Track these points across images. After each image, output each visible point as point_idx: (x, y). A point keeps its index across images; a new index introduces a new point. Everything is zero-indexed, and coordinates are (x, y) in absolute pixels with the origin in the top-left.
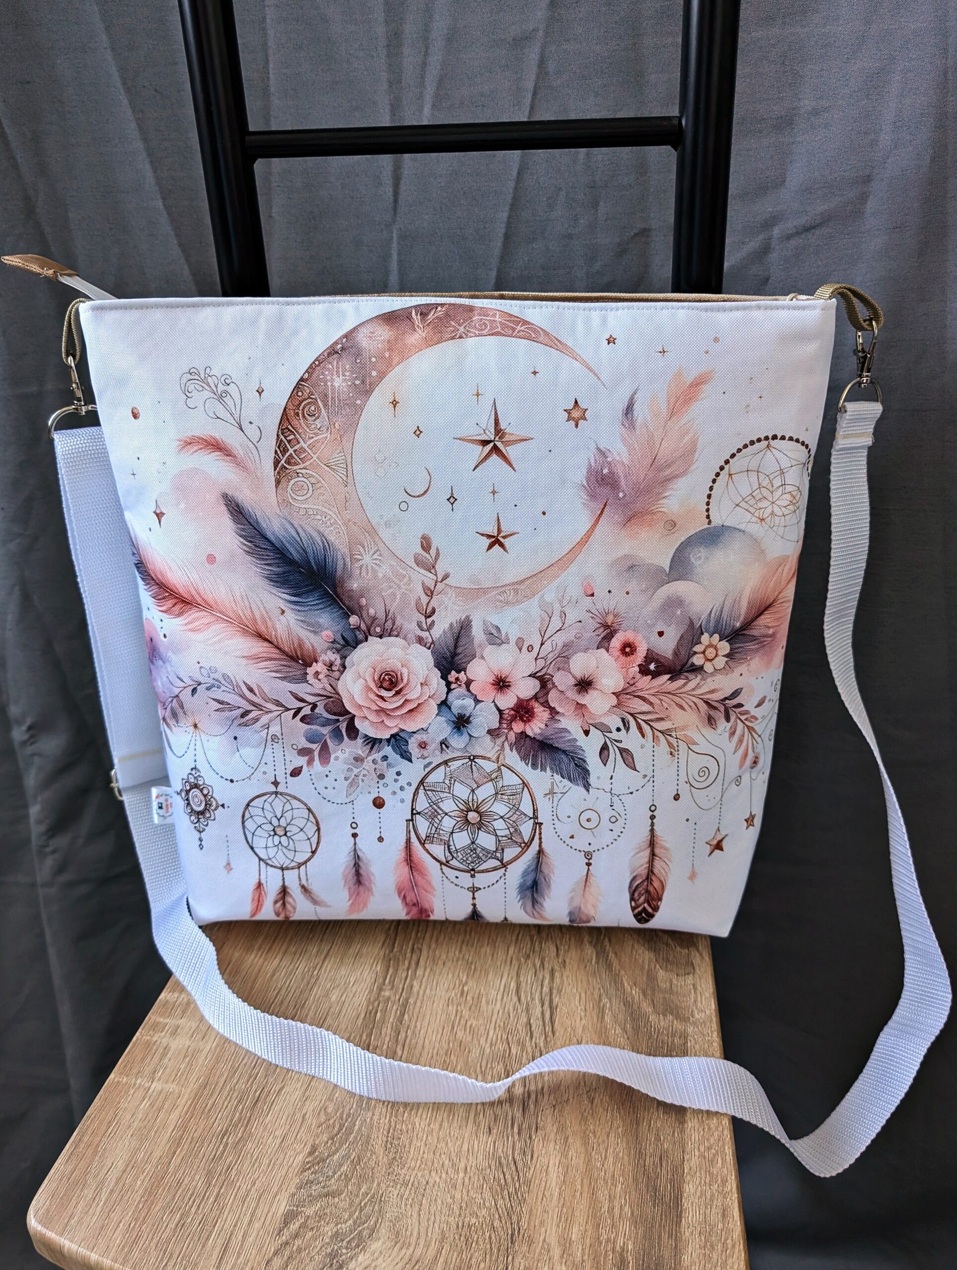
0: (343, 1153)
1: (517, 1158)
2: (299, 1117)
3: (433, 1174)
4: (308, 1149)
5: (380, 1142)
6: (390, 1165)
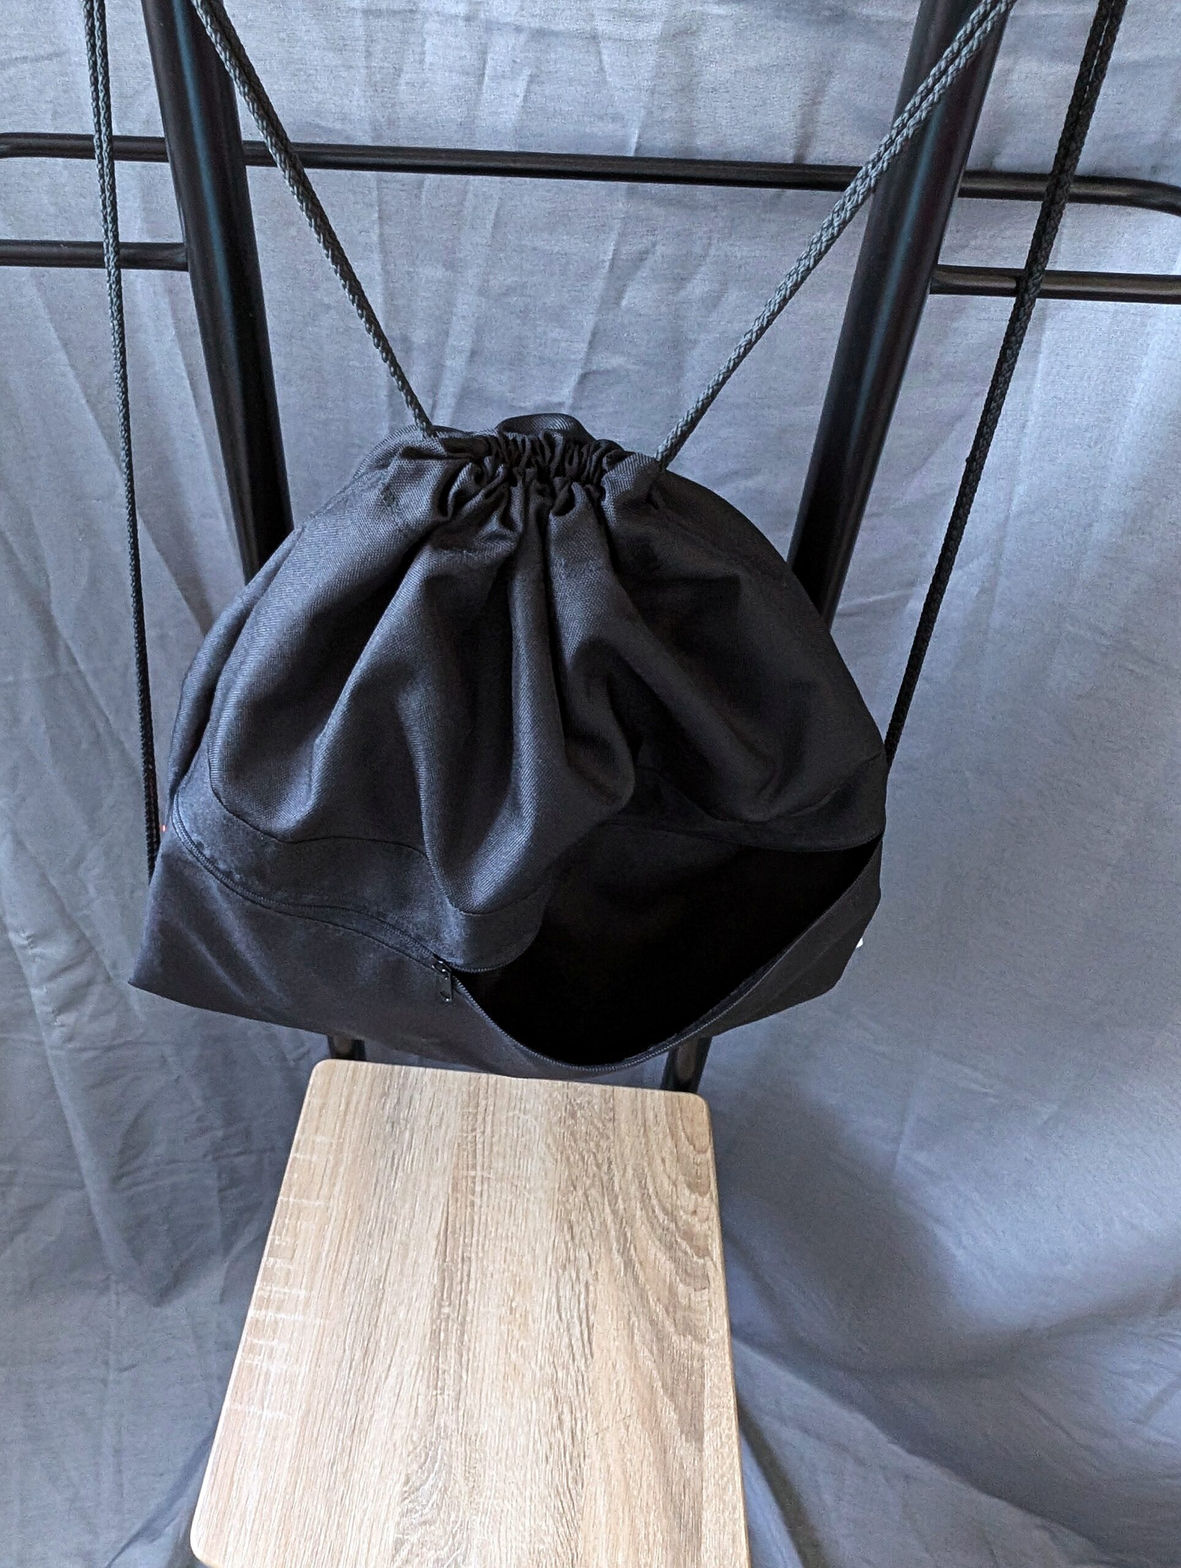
0: (431, 1482)
1: (571, 1486)
2: (390, 1445)
3: (506, 1502)
4: (403, 1479)
5: (459, 1471)
6: (471, 1494)
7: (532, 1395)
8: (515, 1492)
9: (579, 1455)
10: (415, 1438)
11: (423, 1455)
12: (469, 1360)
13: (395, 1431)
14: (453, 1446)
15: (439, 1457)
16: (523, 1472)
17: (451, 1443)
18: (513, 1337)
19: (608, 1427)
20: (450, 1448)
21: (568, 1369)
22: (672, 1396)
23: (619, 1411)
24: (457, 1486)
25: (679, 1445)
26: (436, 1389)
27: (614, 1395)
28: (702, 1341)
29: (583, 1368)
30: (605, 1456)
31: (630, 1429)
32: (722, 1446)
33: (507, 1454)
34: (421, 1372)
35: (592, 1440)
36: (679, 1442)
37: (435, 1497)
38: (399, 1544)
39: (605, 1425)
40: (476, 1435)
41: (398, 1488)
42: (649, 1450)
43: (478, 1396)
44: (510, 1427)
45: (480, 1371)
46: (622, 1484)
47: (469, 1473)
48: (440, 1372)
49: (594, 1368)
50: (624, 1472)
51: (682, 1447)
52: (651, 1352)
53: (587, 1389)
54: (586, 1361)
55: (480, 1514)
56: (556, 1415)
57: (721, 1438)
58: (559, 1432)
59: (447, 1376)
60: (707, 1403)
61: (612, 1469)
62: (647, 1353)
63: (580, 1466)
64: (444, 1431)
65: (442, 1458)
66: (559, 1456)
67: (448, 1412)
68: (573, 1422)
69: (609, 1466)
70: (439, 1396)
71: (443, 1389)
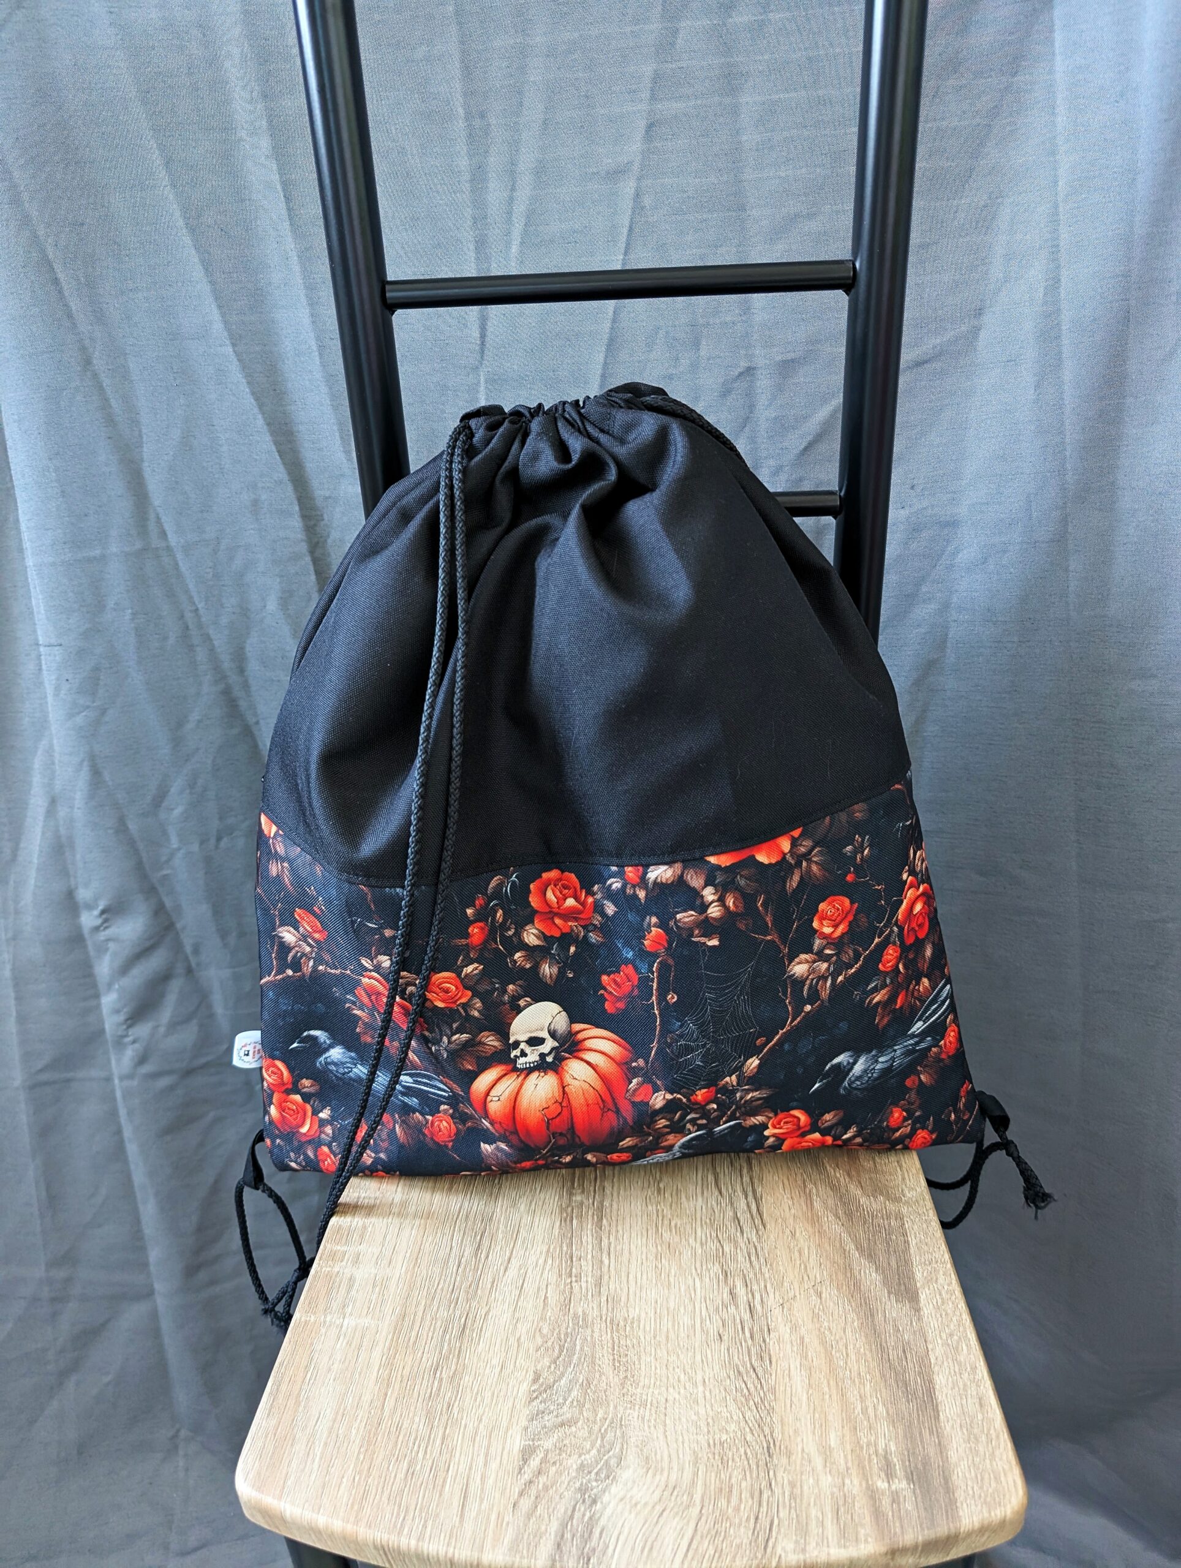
7: (694, 1271)
8: (682, 1376)
9: (761, 1330)
10: (545, 1331)
11: (557, 1347)
12: (610, 1244)
13: (519, 1325)
14: (596, 1335)
15: (578, 1348)
16: (690, 1354)
17: (593, 1331)
18: (663, 1217)
19: (795, 1296)
20: (592, 1336)
21: (736, 1242)
22: (871, 1256)
23: (806, 1278)
24: (604, 1378)
25: (888, 1307)
26: (571, 1276)
27: (798, 1262)
28: (897, 1200)
29: (755, 1239)
30: (795, 1328)
31: (824, 1295)
32: (943, 1303)
33: (667, 1337)
34: (550, 1262)
35: (777, 1311)
36: (888, 1303)
37: (574, 1393)
38: (527, 1454)
39: (791, 1295)
40: (625, 1320)
41: (525, 1387)
42: (852, 1316)
43: (624, 1279)
44: (668, 1309)
45: (626, 1252)
46: (823, 1355)
47: (619, 1362)
48: (574, 1259)
49: (768, 1237)
50: (823, 1342)
51: (893, 1310)
52: (837, 1216)
53: (762, 1260)
54: (757, 1232)
55: (637, 1407)
56: (726, 1290)
57: (940, 1294)
58: (733, 1307)
59: (583, 1263)
60: (916, 1259)
61: (807, 1340)
62: (831, 1218)
63: (764, 1341)
64: (584, 1320)
65: (582, 1349)
66: (736, 1331)
67: (586, 1299)
68: (750, 1295)
69: (802, 1339)
70: (574, 1284)
71: (579, 1277)
